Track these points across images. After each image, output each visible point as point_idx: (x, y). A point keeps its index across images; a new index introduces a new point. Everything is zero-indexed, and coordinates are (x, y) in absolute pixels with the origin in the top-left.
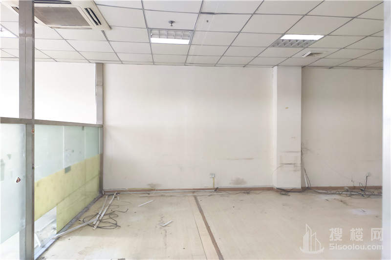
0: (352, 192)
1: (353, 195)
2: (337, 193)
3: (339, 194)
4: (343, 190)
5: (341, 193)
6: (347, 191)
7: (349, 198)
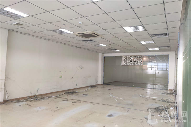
0: (32, 99)
1: (32, 100)
2: (24, 100)
3: (25, 101)
4: (27, 99)
5: (26, 100)
6: (29, 99)
7: (31, 102)
